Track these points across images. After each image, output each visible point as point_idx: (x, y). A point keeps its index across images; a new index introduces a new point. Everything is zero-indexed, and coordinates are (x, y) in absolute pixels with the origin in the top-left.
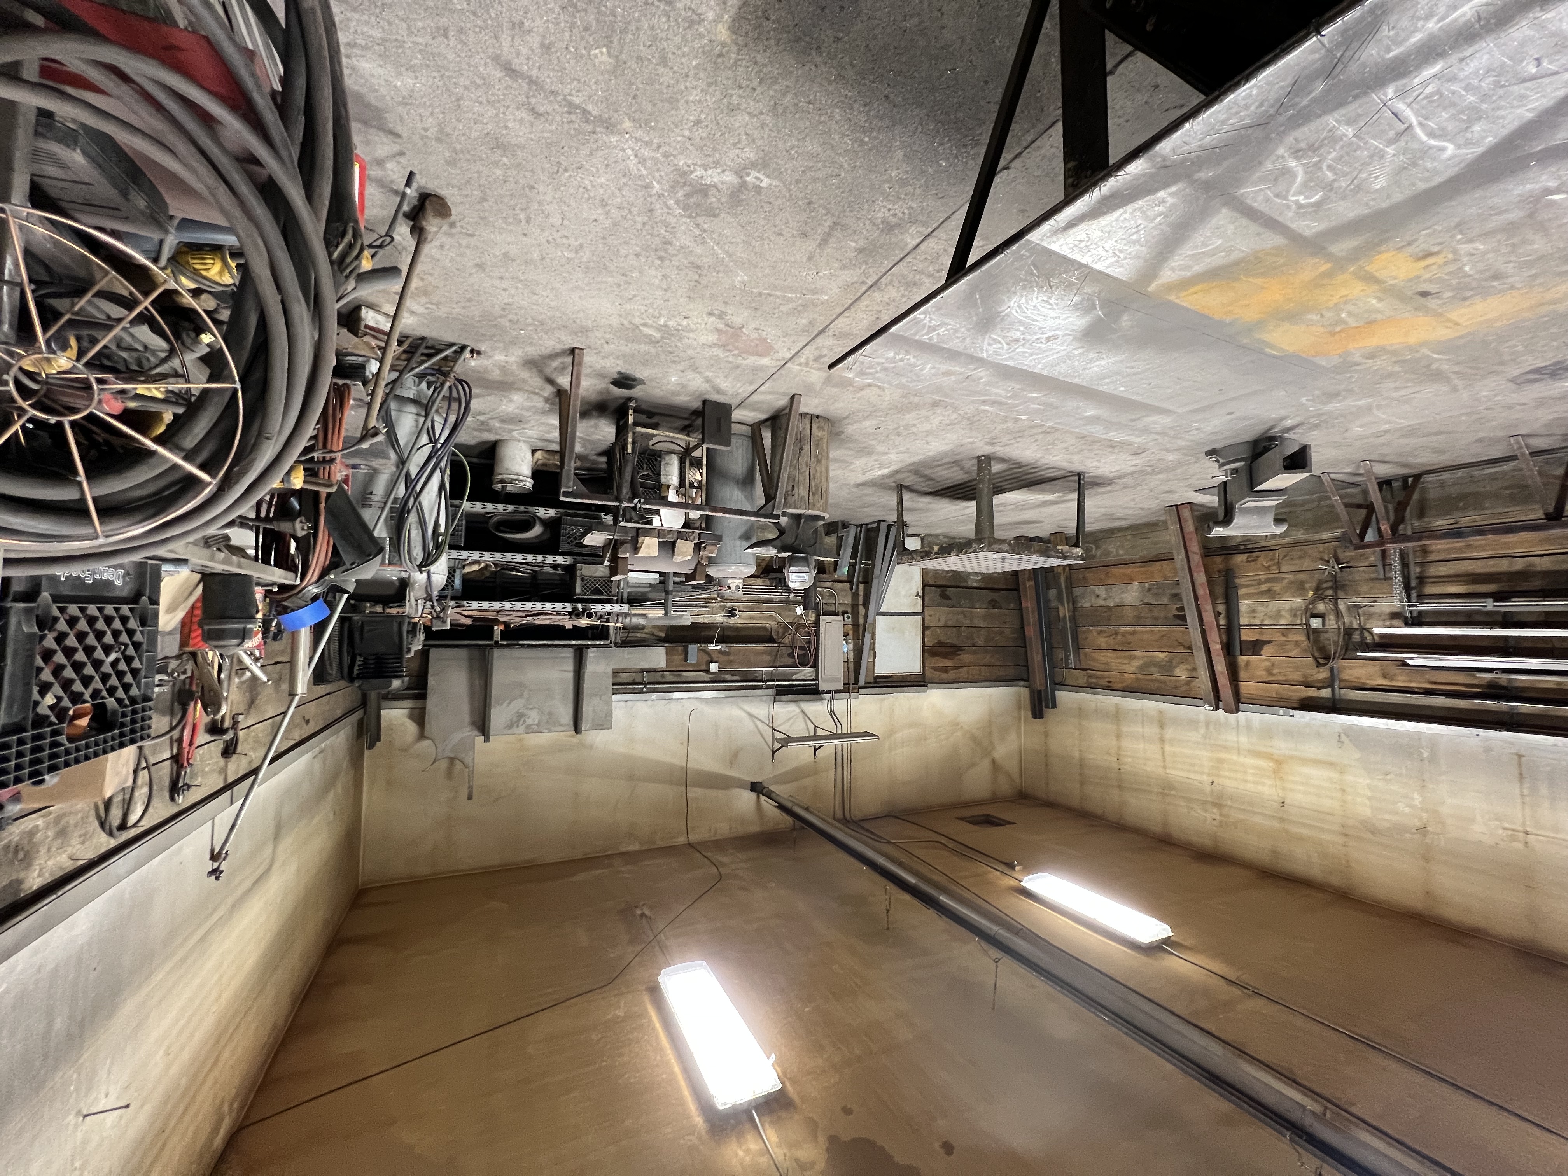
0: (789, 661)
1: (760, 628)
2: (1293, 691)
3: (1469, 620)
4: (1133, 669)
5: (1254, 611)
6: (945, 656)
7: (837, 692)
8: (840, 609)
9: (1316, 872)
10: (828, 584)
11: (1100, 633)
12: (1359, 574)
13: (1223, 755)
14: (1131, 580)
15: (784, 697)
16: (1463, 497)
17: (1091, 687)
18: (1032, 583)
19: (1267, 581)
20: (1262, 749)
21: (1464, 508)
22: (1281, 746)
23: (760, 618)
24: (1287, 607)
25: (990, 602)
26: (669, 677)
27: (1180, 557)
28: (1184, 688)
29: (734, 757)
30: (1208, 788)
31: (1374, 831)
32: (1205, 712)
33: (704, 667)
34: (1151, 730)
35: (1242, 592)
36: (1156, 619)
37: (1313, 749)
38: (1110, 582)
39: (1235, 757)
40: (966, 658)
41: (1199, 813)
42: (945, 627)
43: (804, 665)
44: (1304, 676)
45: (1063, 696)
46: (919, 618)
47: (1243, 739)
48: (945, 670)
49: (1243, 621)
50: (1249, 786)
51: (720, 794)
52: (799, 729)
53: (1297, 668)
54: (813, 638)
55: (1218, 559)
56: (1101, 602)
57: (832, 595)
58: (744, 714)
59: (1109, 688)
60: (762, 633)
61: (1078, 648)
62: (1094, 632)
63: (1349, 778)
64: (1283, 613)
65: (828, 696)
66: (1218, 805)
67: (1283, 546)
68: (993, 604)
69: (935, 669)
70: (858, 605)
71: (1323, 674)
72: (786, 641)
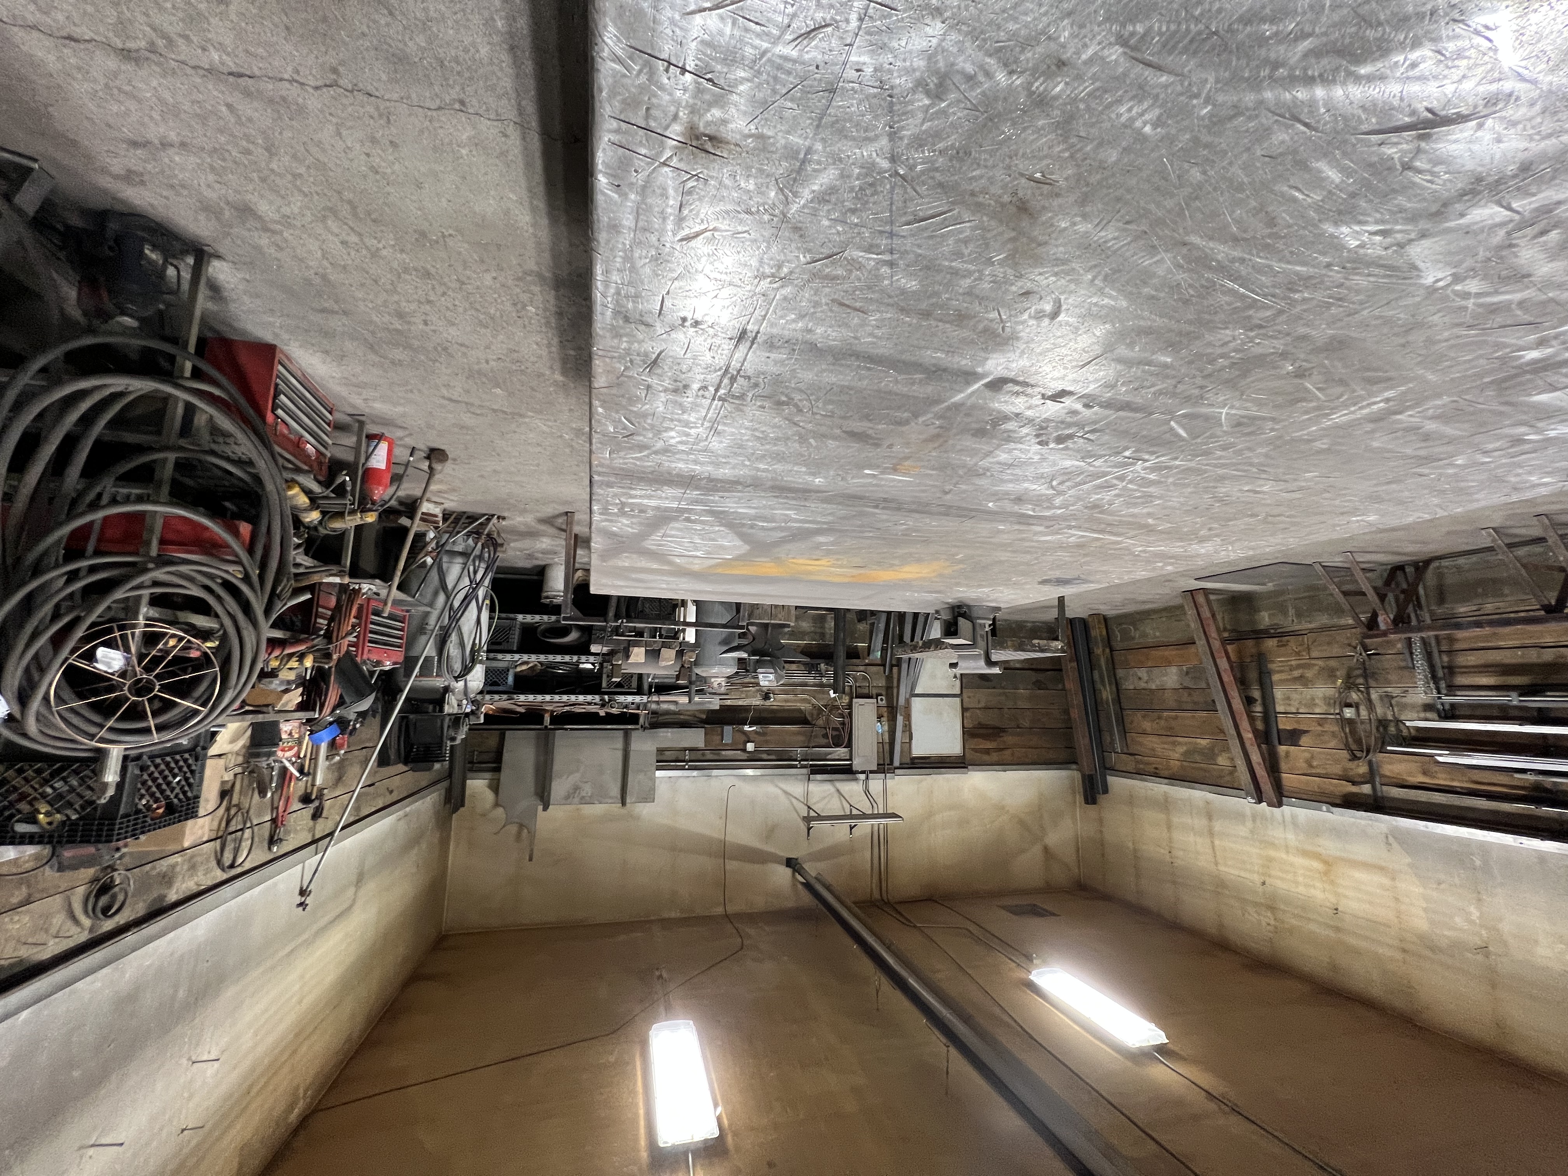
0: (824, 741)
1: (794, 710)
2: (1336, 786)
3: (1504, 714)
4: (1177, 756)
5: (1288, 698)
6: (985, 737)
7: (872, 772)
8: (874, 692)
9: (1376, 991)
10: (862, 668)
11: (1144, 717)
12: (1389, 661)
13: (1272, 853)
14: (1170, 662)
15: (819, 777)
16: (1480, 582)
17: (1139, 773)
18: (1075, 664)
19: (1299, 667)
20: (1309, 848)
21: (1485, 595)
22: (1329, 846)
23: (795, 701)
24: (1321, 695)
25: (1034, 683)
26: (709, 755)
27: (1201, 642)
28: (1228, 778)
29: (771, 832)
30: (1260, 889)
31: (1434, 949)
32: (1246, 804)
33: (741, 747)
34: (1200, 823)
35: (1276, 677)
36: (1195, 703)
37: (1361, 851)
38: (1150, 664)
39: (1284, 856)
40: (1009, 739)
41: (1252, 915)
42: (986, 708)
43: (837, 745)
44: (1345, 770)
45: (1115, 782)
46: (958, 700)
47: (1291, 836)
48: (987, 751)
49: (1280, 708)
50: (1301, 889)
51: (757, 867)
52: (835, 807)
53: (1337, 761)
54: (847, 720)
55: (1250, 643)
56: (1143, 685)
57: (865, 678)
58: (779, 792)
59: (1156, 774)
60: (798, 715)
61: (1124, 732)
62: (1139, 714)
63: (1402, 886)
64: (1317, 701)
65: (862, 777)
66: (1272, 908)
67: (1311, 631)
68: (1039, 685)
69: (975, 750)
70: (892, 687)
71: (1362, 768)
72: (820, 722)
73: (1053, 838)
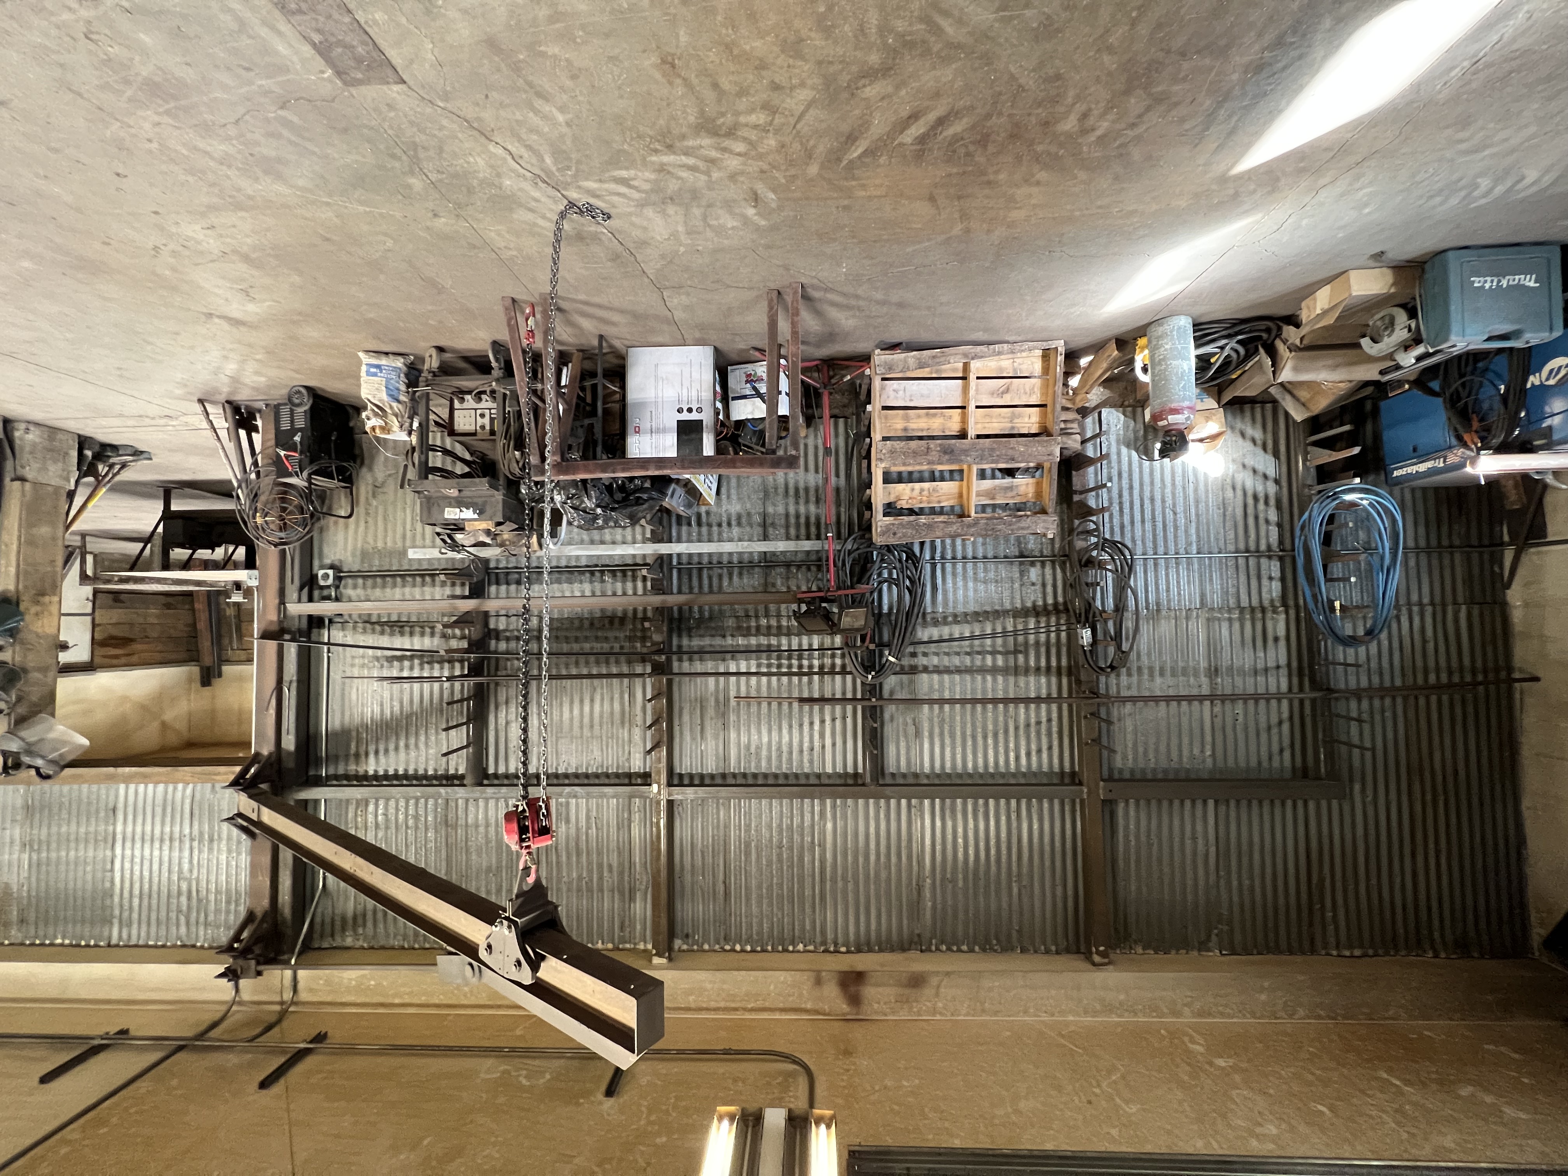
6: (115, 646)
17: (245, 661)
25: (164, 605)
40: (138, 647)
42: (118, 624)
45: (229, 669)
46: (89, 618)
48: (116, 657)
61: (240, 637)
68: (168, 607)
69: (105, 656)
73: (169, 716)
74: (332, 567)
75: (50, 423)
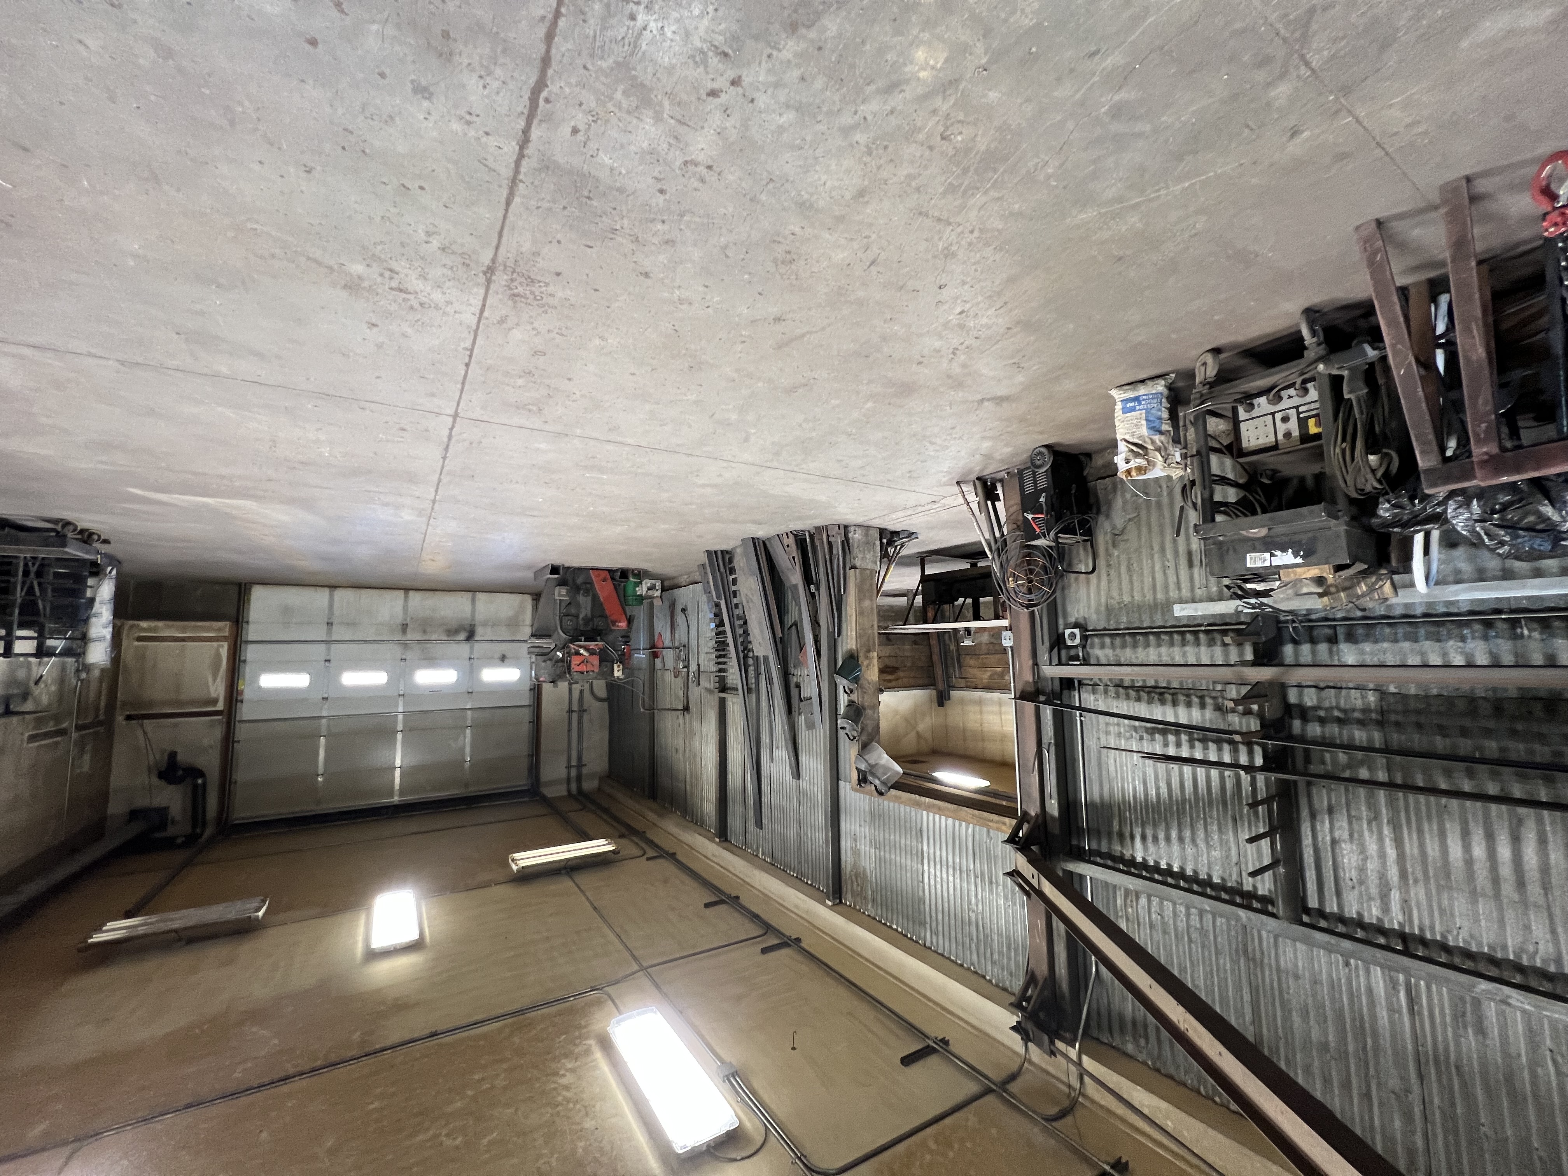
4: (986, 677)
6: (889, 673)
11: (971, 658)
17: (967, 688)
25: (913, 642)
34: (995, 708)
40: (901, 674)
42: (889, 656)
45: (954, 694)
48: (890, 681)
59: (976, 687)
61: (960, 667)
62: (968, 657)
68: (915, 643)
69: (884, 680)
73: (921, 727)
74: (1076, 625)
75: (866, 524)
